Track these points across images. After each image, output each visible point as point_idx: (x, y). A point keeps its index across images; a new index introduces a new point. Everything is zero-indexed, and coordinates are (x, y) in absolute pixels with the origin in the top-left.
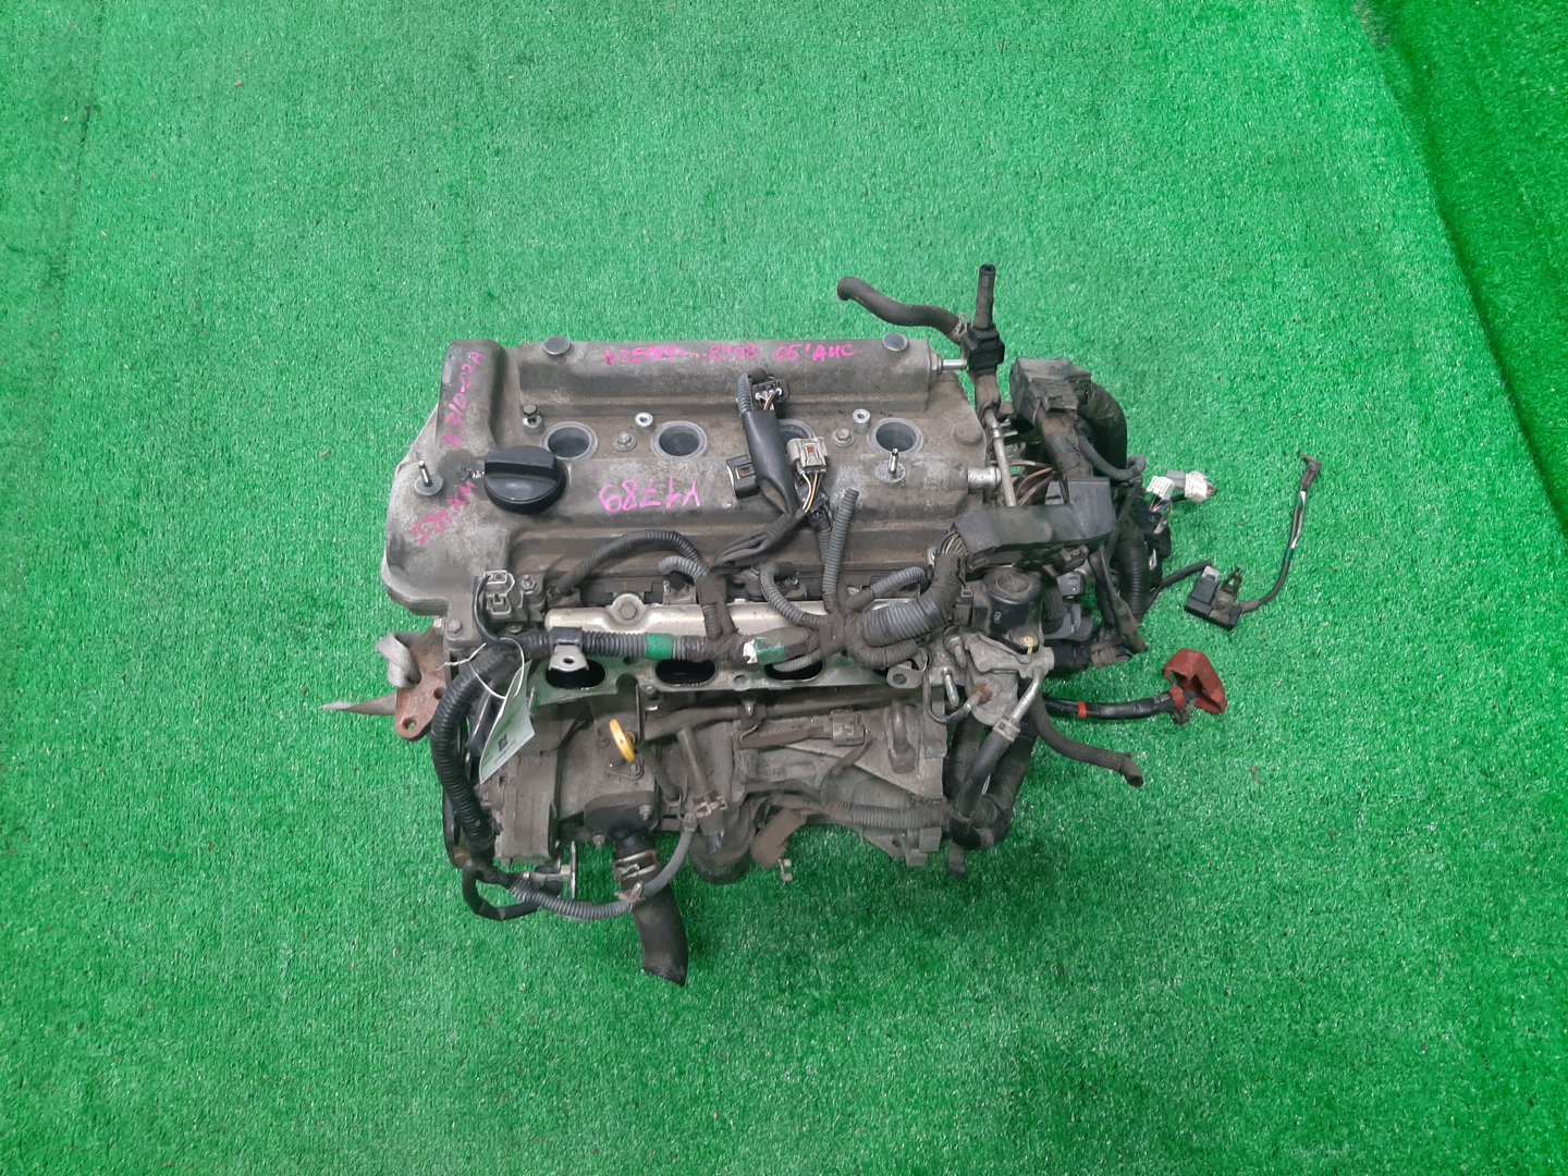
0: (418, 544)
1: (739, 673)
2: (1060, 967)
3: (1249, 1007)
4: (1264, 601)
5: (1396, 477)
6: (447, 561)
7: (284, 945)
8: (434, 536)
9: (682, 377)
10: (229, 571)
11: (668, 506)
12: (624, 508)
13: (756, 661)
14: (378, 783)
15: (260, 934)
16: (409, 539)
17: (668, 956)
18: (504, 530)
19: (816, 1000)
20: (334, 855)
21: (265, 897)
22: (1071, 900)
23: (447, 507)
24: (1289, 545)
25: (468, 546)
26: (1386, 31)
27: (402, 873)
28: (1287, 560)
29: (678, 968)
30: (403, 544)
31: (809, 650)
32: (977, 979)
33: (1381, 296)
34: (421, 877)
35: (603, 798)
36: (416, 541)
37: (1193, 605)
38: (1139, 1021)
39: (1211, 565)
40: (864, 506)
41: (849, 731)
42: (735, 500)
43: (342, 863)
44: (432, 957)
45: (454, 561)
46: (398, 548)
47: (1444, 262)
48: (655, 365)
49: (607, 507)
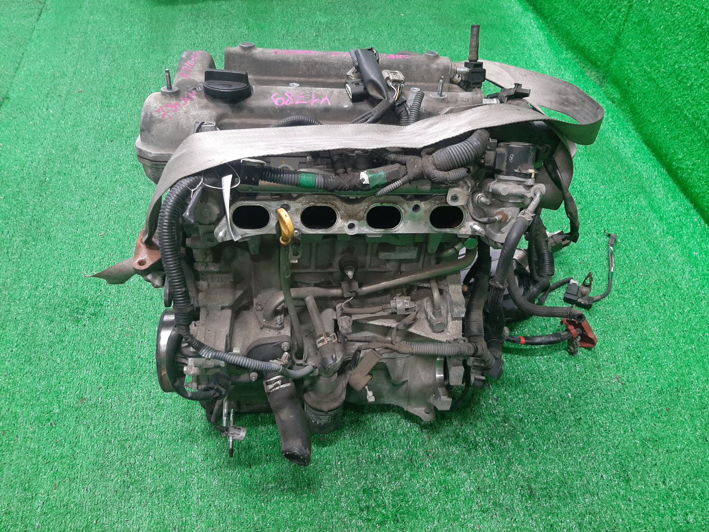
0: (160, 117)
1: (350, 222)
2: (530, 488)
3: (645, 507)
4: (604, 296)
5: (654, 243)
6: (178, 129)
7: (42, 491)
8: (171, 114)
9: (316, 63)
10: (40, 289)
11: (312, 104)
12: (286, 104)
13: (368, 183)
14: (112, 395)
15: (27, 485)
16: (156, 115)
17: (299, 440)
18: (214, 113)
19: (384, 515)
20: (81, 438)
21: (34, 462)
22: (530, 450)
23: (180, 101)
24: (609, 270)
25: (191, 120)
26: (603, 78)
27: (123, 446)
28: (610, 277)
29: (305, 449)
30: (152, 117)
31: (401, 176)
32: (481, 499)
33: (626, 172)
34: (134, 449)
35: (259, 340)
36: (159, 115)
37: (569, 296)
38: (583, 519)
39: (573, 279)
40: (425, 110)
41: (406, 303)
42: (351, 103)
43: (85, 442)
44: (137, 497)
45: (182, 128)
46: (148, 119)
47: (651, 160)
48: (301, 55)
49: (276, 104)
